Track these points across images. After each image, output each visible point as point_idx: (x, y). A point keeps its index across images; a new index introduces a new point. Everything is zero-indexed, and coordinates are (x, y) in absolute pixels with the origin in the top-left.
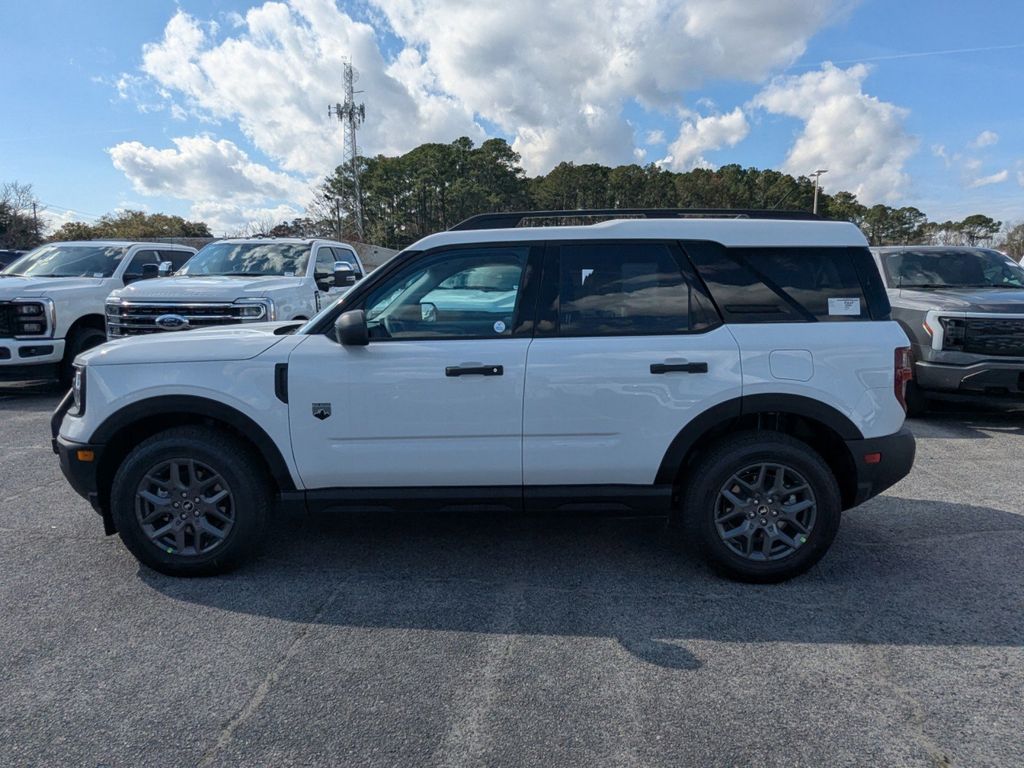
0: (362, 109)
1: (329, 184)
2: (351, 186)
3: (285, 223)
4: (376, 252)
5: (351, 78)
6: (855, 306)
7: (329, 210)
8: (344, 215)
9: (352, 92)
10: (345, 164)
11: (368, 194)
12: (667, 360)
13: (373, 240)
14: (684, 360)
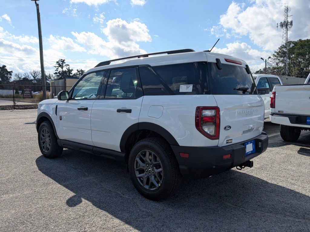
0: (291, 22)
1: (276, 54)
2: (284, 53)
3: (260, 70)
4: (287, 79)
5: (287, 11)
6: (190, 88)
7: (275, 64)
8: (281, 65)
9: (288, 16)
10: (283, 45)
11: (293, 56)
12: (122, 108)
13: (293, 74)
14: (126, 108)
